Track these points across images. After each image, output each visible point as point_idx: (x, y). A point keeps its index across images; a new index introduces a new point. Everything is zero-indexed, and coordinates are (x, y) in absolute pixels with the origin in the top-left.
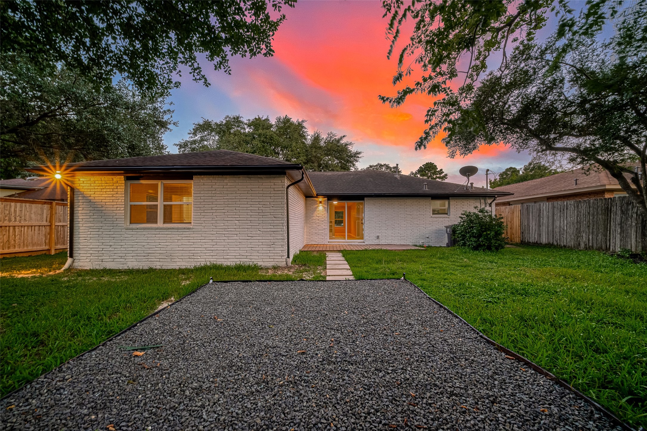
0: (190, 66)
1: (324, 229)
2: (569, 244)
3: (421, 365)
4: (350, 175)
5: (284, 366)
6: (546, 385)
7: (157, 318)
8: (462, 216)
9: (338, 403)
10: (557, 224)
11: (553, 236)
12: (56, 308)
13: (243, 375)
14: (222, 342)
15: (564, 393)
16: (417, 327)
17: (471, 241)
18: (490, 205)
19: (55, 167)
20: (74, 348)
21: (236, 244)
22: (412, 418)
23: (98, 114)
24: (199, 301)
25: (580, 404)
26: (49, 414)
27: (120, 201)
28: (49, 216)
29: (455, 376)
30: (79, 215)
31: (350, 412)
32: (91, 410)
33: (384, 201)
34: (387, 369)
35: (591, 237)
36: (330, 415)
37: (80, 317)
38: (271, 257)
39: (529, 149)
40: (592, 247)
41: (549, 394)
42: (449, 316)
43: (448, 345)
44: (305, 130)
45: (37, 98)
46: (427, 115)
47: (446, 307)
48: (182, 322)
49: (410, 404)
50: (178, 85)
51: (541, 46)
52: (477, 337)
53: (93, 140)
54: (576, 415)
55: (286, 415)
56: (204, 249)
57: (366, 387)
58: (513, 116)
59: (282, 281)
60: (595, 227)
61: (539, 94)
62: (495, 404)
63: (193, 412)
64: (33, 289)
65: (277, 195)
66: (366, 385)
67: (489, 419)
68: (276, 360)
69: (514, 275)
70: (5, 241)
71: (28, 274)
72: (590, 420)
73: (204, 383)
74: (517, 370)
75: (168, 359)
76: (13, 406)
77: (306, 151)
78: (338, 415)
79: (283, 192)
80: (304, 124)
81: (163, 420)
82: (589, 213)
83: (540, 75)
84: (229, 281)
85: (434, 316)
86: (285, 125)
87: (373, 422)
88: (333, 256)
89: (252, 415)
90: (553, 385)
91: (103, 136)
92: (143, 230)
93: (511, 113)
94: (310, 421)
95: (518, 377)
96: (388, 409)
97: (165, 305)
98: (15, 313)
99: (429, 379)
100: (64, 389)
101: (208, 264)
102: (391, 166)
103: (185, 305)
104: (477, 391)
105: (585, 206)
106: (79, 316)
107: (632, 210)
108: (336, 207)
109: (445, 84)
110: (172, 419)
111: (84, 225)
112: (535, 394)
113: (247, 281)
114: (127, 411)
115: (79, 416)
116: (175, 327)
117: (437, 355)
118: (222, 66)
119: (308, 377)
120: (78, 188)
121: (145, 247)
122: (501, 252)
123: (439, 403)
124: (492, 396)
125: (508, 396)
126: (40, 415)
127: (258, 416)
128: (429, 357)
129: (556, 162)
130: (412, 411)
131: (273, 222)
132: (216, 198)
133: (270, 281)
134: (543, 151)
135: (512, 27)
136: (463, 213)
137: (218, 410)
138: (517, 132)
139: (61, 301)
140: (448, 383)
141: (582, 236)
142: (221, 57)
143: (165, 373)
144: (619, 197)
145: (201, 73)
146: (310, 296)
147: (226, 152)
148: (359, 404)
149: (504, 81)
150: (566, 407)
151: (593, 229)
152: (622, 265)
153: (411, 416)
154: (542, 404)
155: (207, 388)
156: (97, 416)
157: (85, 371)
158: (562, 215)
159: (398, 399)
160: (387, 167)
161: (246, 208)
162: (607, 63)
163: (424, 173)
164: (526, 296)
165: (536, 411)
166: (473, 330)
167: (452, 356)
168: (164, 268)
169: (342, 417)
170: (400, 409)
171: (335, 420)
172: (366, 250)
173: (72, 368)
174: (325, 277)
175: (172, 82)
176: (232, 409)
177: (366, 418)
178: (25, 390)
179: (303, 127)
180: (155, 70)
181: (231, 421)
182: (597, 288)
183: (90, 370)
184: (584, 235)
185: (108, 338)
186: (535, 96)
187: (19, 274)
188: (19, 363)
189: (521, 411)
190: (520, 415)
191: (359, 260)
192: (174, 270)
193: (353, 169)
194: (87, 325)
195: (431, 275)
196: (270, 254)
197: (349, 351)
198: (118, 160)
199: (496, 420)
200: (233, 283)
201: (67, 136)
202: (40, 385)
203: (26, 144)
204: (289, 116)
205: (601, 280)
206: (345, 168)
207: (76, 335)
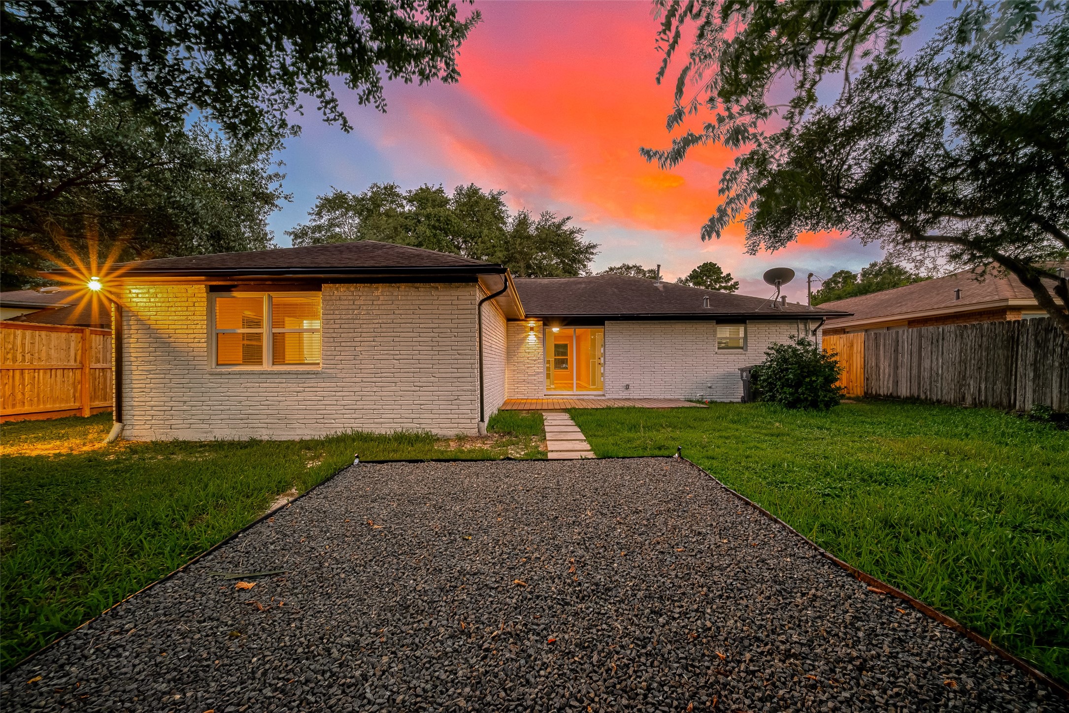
0: (318, 97)
1: (538, 373)
2: (945, 398)
3: (728, 603)
4: (580, 283)
5: (494, 606)
6: (945, 637)
7: (271, 524)
8: (770, 352)
9: (596, 672)
10: (926, 364)
11: (919, 384)
12: (99, 507)
13: (427, 622)
14: (386, 566)
15: (978, 652)
16: (713, 539)
17: (785, 393)
18: (814, 333)
19: (89, 269)
20: (134, 576)
21: (394, 398)
22: (726, 696)
23: (160, 181)
24: (339, 494)
25: (1010, 671)
26: (101, 691)
27: (199, 326)
28: (80, 352)
29: (789, 622)
30: (132, 350)
31: (618, 686)
32: (172, 684)
33: (636, 326)
34: (672, 612)
35: (983, 386)
36: (584, 692)
37: (141, 523)
38: (453, 421)
39: (882, 239)
40: (986, 402)
41: (953, 655)
42: (764, 520)
43: (768, 569)
44: (504, 209)
45: (56, 153)
46: (723, 180)
47: (755, 503)
48: (315, 532)
49: (719, 673)
50: (296, 130)
51: (909, 64)
52: (815, 556)
53: (151, 225)
54: (1007, 692)
55: (508, 692)
56: (342, 407)
57: (639, 643)
58: (856, 183)
59: (476, 461)
60: (991, 369)
61: (901, 147)
62: (864, 672)
63: (349, 687)
64: (57, 475)
65: (463, 317)
66: (638, 639)
67: (857, 698)
68: (480, 595)
69: (860, 449)
70: (7, 395)
71: (49, 449)
72: (1032, 701)
73: (361, 635)
74: (891, 612)
75: (296, 595)
76: (38, 678)
77: (506, 243)
78: (598, 693)
79: (473, 312)
80: (502, 199)
81: (297, 702)
82: (980, 346)
83: (905, 114)
84: (387, 462)
85: (739, 520)
86: (470, 199)
87: (660, 705)
88: (555, 418)
89: (450, 693)
90: (957, 638)
91: (167, 217)
92: (238, 376)
93: (852, 178)
94: (551, 702)
95: (896, 625)
96: (683, 681)
97: (283, 501)
98: (31, 516)
99: (745, 628)
100: (123, 647)
101: (349, 432)
102: (646, 268)
103: (315, 501)
104: (830, 649)
105: (974, 334)
106: (139, 521)
107: (1054, 340)
108: (556, 337)
109: (755, 127)
110: (313, 699)
111: (140, 368)
112: (929, 654)
113: (416, 461)
114: (235, 686)
115: (153, 695)
116: (302, 539)
117: (753, 586)
118: (371, 97)
119: (538, 625)
120: (128, 305)
121: (243, 403)
122: (834, 412)
123: (768, 671)
124: (858, 657)
125: (884, 659)
126: (86, 693)
127: (460, 694)
128: (739, 590)
129: (927, 262)
130: (723, 684)
131: (456, 361)
132: (361, 322)
133: (455, 460)
134: (906, 241)
135: (861, 31)
136: (771, 346)
137: (390, 683)
138: (861, 211)
139: (107, 494)
140: (779, 635)
141: (969, 385)
142: (371, 83)
143: (295, 619)
144: (1032, 320)
145: (338, 109)
146: (524, 485)
147: (376, 244)
148: (631, 671)
149: (841, 123)
150: (987, 676)
151: (987, 372)
152: (1039, 432)
153: (723, 693)
154: (944, 673)
155: (367, 645)
156: (184, 694)
157: (157, 615)
158: (934, 349)
159: (697, 664)
160: (639, 269)
161: (411, 339)
162: (1022, 92)
163: (699, 279)
164: (886, 484)
165: (937, 685)
166: (807, 543)
167: (778, 587)
168: (275, 438)
169: (605, 696)
170: (702, 681)
171: (593, 701)
172: (609, 408)
173: (135, 612)
174: (545, 453)
175: (286, 125)
176: (414, 682)
177: (645, 696)
178: (58, 650)
179: (499, 203)
180: (259, 104)
181: (416, 703)
182: (1004, 470)
183: (165, 615)
184: (972, 383)
185: (190, 559)
186: (894, 149)
187: (32, 450)
188: (43, 602)
189: (912, 685)
190: (910, 692)
191: (600, 425)
192: (293, 442)
193: (584, 274)
194: (153, 536)
195: (723, 449)
196: (451, 416)
197: (602, 580)
198: (195, 258)
199: (871, 700)
200: (394, 464)
201: (107, 217)
202: (82, 641)
203: (38, 232)
204: (478, 185)
205: (1008, 458)
206: (570, 271)
207: (137, 553)
